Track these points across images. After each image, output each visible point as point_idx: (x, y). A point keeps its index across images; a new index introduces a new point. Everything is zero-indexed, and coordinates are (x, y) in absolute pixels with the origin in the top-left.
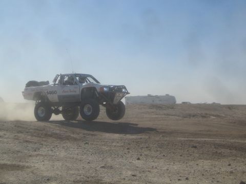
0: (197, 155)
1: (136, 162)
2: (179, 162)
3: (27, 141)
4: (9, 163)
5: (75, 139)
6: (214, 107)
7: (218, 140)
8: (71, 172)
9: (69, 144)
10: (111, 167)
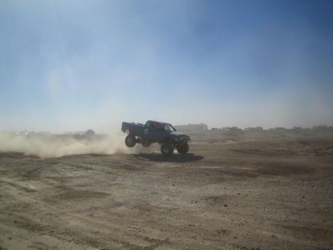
0: (208, 181)
1: (171, 188)
2: (196, 186)
3: (109, 173)
4: (99, 191)
5: (138, 170)
8: (133, 198)
9: (134, 174)
10: (156, 193)
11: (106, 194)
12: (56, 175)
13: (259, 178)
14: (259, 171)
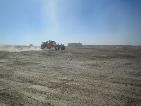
0: (87, 59)
1: (70, 62)
2: (82, 61)
3: (39, 57)
4: (34, 62)
5: (53, 56)
6: (93, 46)
7: (93, 55)
9: (51, 57)
10: (63, 63)
11: (37, 63)
12: (14, 57)
13: (110, 59)
14: (110, 56)
